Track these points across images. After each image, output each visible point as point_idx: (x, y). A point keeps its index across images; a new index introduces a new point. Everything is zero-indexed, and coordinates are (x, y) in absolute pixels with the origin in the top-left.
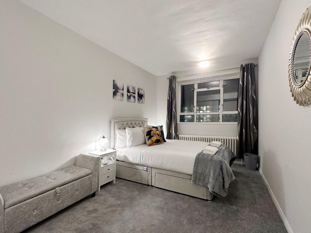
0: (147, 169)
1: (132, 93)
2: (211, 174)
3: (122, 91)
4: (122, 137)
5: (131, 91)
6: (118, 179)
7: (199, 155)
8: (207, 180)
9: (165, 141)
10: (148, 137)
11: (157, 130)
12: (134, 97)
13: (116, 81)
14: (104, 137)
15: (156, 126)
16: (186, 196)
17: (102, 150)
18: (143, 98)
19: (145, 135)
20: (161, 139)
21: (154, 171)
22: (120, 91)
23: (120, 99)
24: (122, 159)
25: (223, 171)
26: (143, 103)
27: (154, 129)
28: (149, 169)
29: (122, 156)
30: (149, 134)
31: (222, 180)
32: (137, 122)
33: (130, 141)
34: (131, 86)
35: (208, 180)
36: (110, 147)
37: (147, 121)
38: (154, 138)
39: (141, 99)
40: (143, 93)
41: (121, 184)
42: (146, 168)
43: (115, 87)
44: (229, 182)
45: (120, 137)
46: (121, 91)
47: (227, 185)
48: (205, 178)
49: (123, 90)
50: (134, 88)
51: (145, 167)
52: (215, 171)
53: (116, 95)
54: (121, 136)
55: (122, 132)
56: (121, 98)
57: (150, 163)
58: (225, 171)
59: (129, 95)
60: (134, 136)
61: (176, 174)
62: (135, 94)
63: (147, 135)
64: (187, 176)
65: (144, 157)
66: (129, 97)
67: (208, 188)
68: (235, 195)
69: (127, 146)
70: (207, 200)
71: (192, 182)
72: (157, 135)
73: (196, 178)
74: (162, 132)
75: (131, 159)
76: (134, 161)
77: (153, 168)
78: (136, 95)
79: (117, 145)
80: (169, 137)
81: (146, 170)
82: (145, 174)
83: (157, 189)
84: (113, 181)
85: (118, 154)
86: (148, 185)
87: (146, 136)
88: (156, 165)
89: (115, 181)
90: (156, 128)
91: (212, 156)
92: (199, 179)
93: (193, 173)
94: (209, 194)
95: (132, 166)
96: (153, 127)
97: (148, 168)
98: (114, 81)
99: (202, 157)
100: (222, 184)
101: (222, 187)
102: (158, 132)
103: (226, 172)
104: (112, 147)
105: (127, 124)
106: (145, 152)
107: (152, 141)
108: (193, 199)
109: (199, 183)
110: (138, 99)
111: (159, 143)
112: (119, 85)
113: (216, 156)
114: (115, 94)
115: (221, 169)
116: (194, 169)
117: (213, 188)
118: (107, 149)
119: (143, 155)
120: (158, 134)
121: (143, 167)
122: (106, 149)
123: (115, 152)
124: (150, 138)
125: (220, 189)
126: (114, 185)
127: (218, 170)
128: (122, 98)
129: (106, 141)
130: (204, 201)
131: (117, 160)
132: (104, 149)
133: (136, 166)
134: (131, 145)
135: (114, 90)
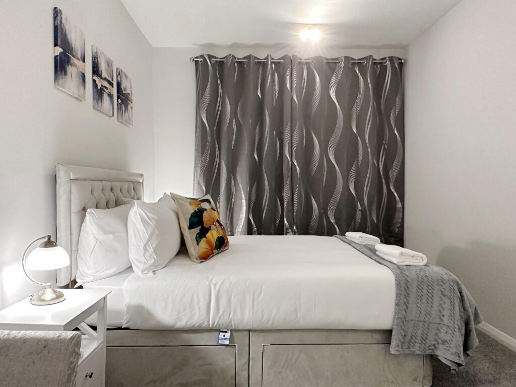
0: (231, 339)
1: (105, 79)
3: (81, 63)
4: (111, 236)
5: (103, 67)
10: (197, 230)
14: (49, 243)
18: (129, 107)
19: (185, 225)
20: (226, 236)
21: (257, 342)
22: (75, 61)
23: (76, 93)
26: (129, 121)
27: (206, 206)
28: (239, 338)
29: (125, 309)
30: (198, 221)
32: (124, 187)
34: (102, 53)
38: (213, 235)
39: (126, 107)
40: (128, 91)
42: (228, 335)
43: (61, 39)
45: (102, 237)
46: (79, 63)
49: (84, 61)
50: (109, 64)
51: (221, 334)
53: (66, 74)
54: (106, 232)
56: (79, 90)
57: (246, 317)
59: (99, 87)
61: (335, 338)
62: (112, 85)
63: (191, 227)
65: (224, 301)
66: (99, 93)
71: (393, 351)
72: (217, 224)
75: (166, 316)
77: (254, 331)
78: (115, 91)
79: (89, 268)
81: (227, 342)
82: (223, 357)
88: (271, 322)
90: (208, 201)
97: (234, 333)
98: (56, 12)
102: (217, 215)
110: (120, 106)
111: (221, 249)
112: (74, 37)
114: (61, 65)
119: (217, 294)
120: (218, 221)
121: (217, 333)
124: (203, 232)
132: (50, 295)
133: (185, 335)
134: (153, 265)
135: (59, 50)
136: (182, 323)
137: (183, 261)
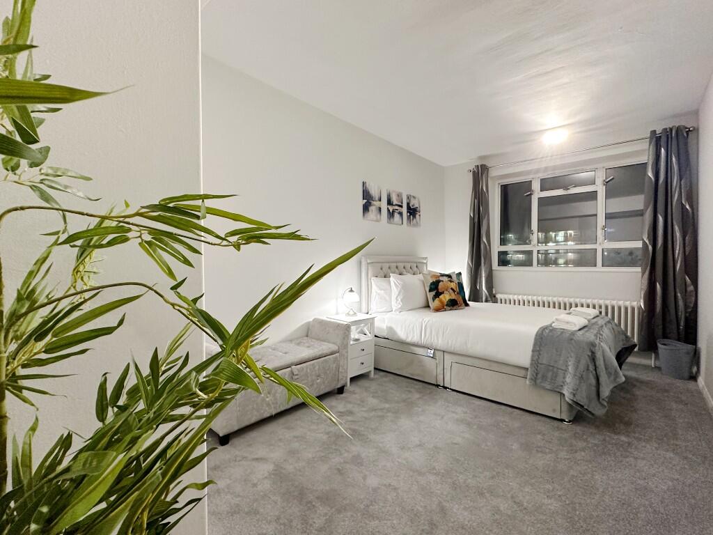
0: (434, 354)
1: (396, 205)
2: (570, 368)
3: (378, 202)
4: (383, 292)
5: (395, 200)
6: (377, 371)
7: (543, 329)
8: (560, 379)
9: (467, 305)
10: (434, 293)
11: (451, 281)
12: (401, 214)
13: (367, 184)
14: (351, 291)
15: (447, 273)
16: (515, 410)
17: (348, 314)
18: (417, 216)
19: (428, 289)
20: (460, 300)
21: (447, 356)
22: (374, 203)
23: (375, 218)
24: (385, 334)
25: (597, 363)
26: (417, 225)
27: (445, 279)
28: (439, 354)
29: (385, 328)
30: (435, 288)
31: (593, 381)
32: (408, 266)
33: (399, 300)
34: (394, 191)
35: (564, 378)
36: (360, 311)
37: (426, 263)
38: (446, 297)
39: (414, 217)
40: (416, 206)
41: (385, 379)
42: (432, 352)
43: (367, 195)
44: (611, 387)
45: (379, 291)
47: (606, 392)
48: (555, 376)
49: (380, 200)
50: (399, 195)
51: (429, 350)
52: (578, 362)
53: (368, 211)
54: (381, 290)
55: (382, 281)
56: (376, 217)
57: (440, 343)
58: (600, 363)
59: (391, 211)
60: (406, 290)
62: (401, 206)
63: (430, 291)
64: (517, 370)
65: (428, 332)
66: (391, 215)
67: (564, 395)
68: (626, 419)
69: (394, 308)
70: (562, 420)
71: (528, 382)
72: (451, 291)
73: (537, 375)
74: (460, 286)
75: (402, 334)
76: (407, 337)
77: (446, 352)
78: (404, 210)
79: (374, 307)
80: (476, 296)
81: (432, 356)
82: (430, 364)
83: (455, 393)
84: (370, 371)
85: (377, 323)
86: (438, 386)
88: (453, 348)
89: (372, 373)
90: (449, 276)
91: (573, 333)
92: (544, 378)
93: (531, 364)
94: (565, 408)
95: (403, 347)
96: (443, 275)
97: (436, 352)
98: (364, 184)
99: (550, 334)
100: (594, 389)
101: (594, 395)
102: (453, 285)
103: (603, 366)
104: (364, 310)
105: (389, 268)
106: (431, 322)
107: (441, 301)
108: (532, 415)
109: (542, 384)
110: (409, 218)
111: (455, 308)
112: (374, 192)
113: (581, 332)
114: (366, 208)
115: (593, 358)
116: (533, 356)
117: (574, 395)
118: (358, 314)
119: (426, 326)
120: (452, 289)
121: (426, 349)
122: (355, 314)
123: (373, 319)
124: (438, 295)
125: (590, 400)
126: (373, 379)
127: (585, 360)
128: (379, 216)
129: (354, 297)
130: (555, 422)
131: (376, 336)
132: (351, 313)
133: (413, 348)
134: (400, 308)
135: (365, 201)
136: (409, 340)
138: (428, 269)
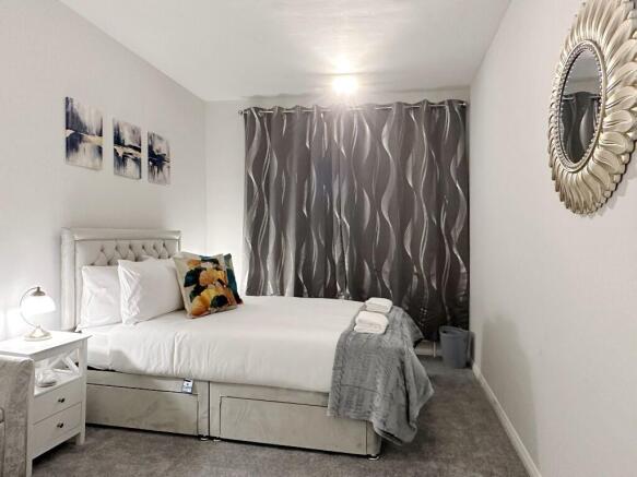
0: (193, 388)
1: (130, 146)
2: (379, 387)
3: (97, 138)
4: (104, 290)
5: (127, 138)
6: (93, 430)
7: (346, 336)
8: (366, 403)
9: (239, 301)
10: (192, 288)
11: (217, 269)
12: (137, 161)
13: (75, 103)
14: (39, 293)
15: (211, 255)
17: (32, 337)
18: (165, 168)
19: (182, 282)
20: (231, 296)
21: (216, 392)
22: (89, 137)
23: (90, 164)
24: (108, 364)
25: (407, 377)
26: (165, 181)
27: (209, 266)
28: (201, 388)
29: (108, 353)
30: (194, 279)
31: (403, 400)
32: (149, 244)
33: (135, 303)
34: (126, 124)
35: (372, 401)
36: (58, 326)
37: (179, 240)
38: (210, 294)
39: (160, 168)
40: (163, 152)
42: (191, 384)
43: (73, 121)
45: (96, 290)
46: (95, 139)
48: (360, 403)
49: (100, 135)
50: (135, 132)
51: (186, 383)
52: (387, 378)
53: (77, 150)
54: (100, 287)
55: (101, 273)
56: (93, 161)
57: (203, 369)
58: (410, 374)
59: (121, 155)
60: (145, 287)
62: (139, 150)
63: (186, 284)
64: (315, 397)
65: (183, 353)
66: (121, 161)
67: (371, 423)
69: (124, 321)
70: (368, 456)
71: (328, 414)
72: (218, 283)
73: (339, 402)
74: (230, 274)
75: (139, 361)
76: (148, 365)
77: (213, 383)
78: (144, 156)
79: (86, 320)
80: (255, 288)
81: (189, 391)
82: (186, 404)
83: (227, 444)
84: (78, 435)
85: (91, 346)
86: (199, 437)
87: (185, 286)
88: (223, 375)
89: (83, 435)
90: (214, 261)
91: (380, 338)
92: (348, 404)
93: (333, 388)
94: (372, 439)
95: (141, 382)
96: (205, 260)
97: (197, 384)
98: (68, 101)
99: (355, 343)
100: (404, 409)
101: (403, 416)
102: (221, 275)
103: (412, 378)
104: (67, 324)
105: (116, 248)
106: (188, 338)
107: (203, 301)
108: (332, 458)
109: (347, 414)
110: (151, 170)
111: (224, 307)
112: (88, 118)
113: (387, 337)
114: (72, 144)
115: (403, 370)
116: (334, 376)
117: (384, 424)
118: (53, 333)
119: (180, 344)
120: (219, 280)
121: (181, 382)
122: (47, 334)
123: (84, 340)
124: (197, 291)
125: (399, 423)
126: (83, 449)
127: (395, 374)
128: (97, 160)
129: (46, 304)
131: (89, 368)
132: (39, 333)
133: (157, 381)
134: (135, 317)
135: (70, 132)
136: (151, 369)
137: (179, 317)
138: (183, 250)
